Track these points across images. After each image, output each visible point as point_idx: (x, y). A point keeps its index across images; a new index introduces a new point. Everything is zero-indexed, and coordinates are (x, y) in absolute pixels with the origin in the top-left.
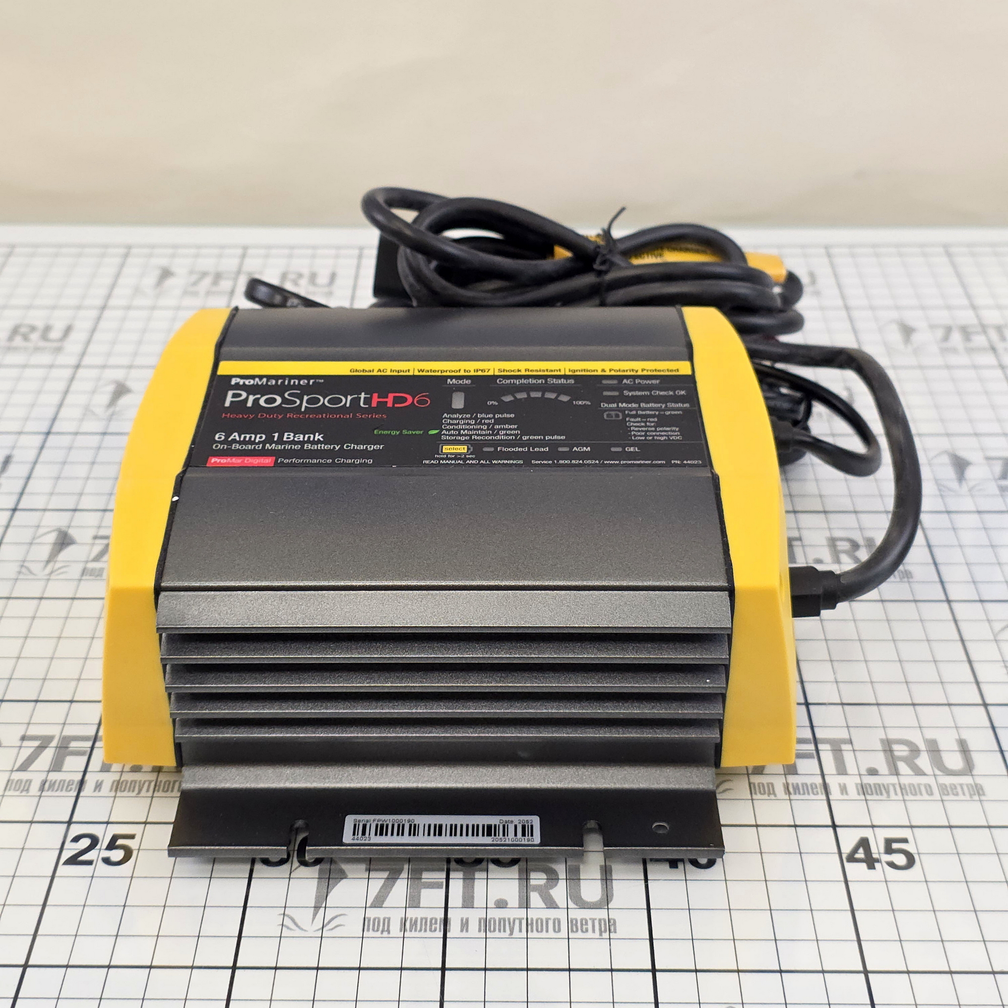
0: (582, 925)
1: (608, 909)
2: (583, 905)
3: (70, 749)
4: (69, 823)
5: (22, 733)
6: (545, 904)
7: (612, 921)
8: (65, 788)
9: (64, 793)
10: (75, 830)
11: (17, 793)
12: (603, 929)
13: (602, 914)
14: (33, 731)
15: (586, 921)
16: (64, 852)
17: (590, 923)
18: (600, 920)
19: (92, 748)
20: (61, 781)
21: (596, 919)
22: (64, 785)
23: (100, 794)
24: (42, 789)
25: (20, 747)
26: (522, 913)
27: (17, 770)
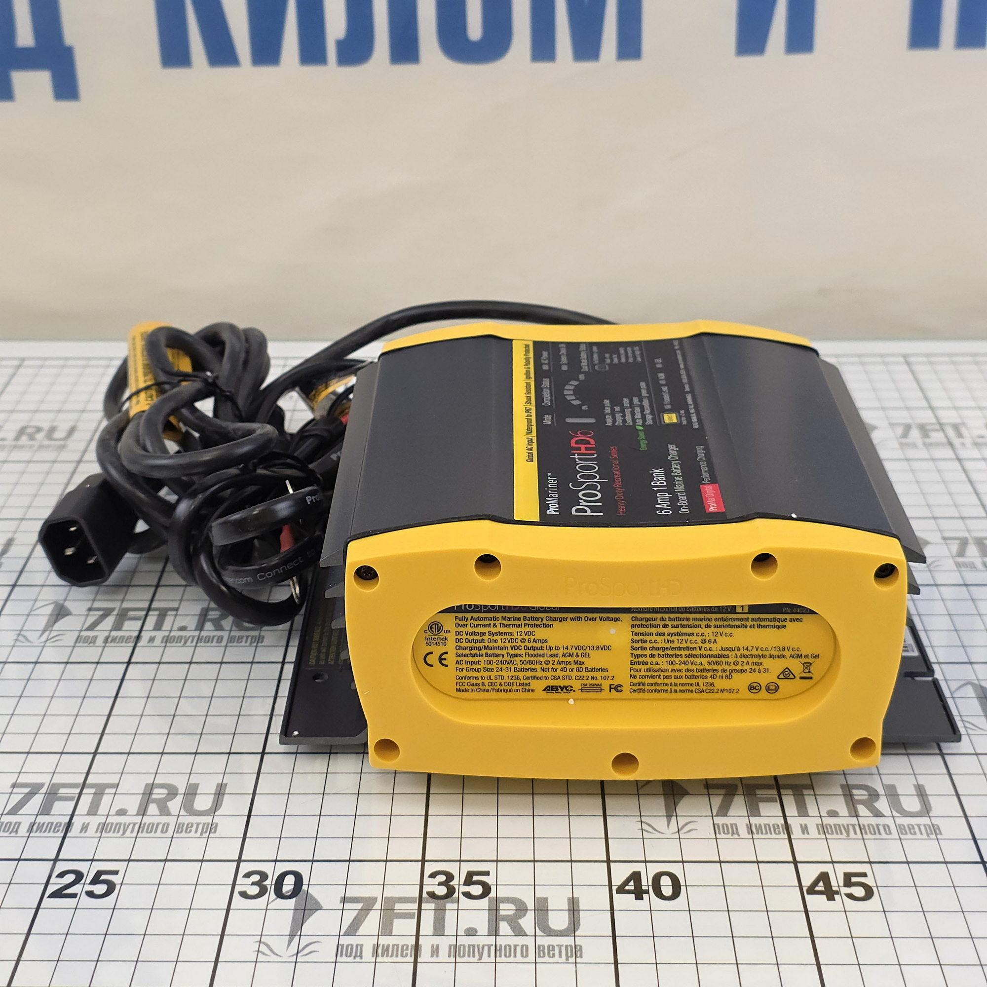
0: (549, 950)
1: (575, 936)
2: (550, 932)
3: (59, 795)
4: (56, 860)
5: (14, 781)
6: (513, 931)
7: (578, 947)
8: (52, 829)
9: (51, 834)
10: (61, 867)
11: (7, 834)
12: (569, 954)
13: (569, 941)
14: (23, 779)
15: (553, 947)
16: (49, 886)
17: (557, 949)
18: (567, 947)
19: (80, 794)
20: (48, 823)
21: (563, 945)
22: (51, 827)
23: (86, 835)
24: (30, 830)
25: (11, 793)
26: (491, 940)
27: (7, 814)
